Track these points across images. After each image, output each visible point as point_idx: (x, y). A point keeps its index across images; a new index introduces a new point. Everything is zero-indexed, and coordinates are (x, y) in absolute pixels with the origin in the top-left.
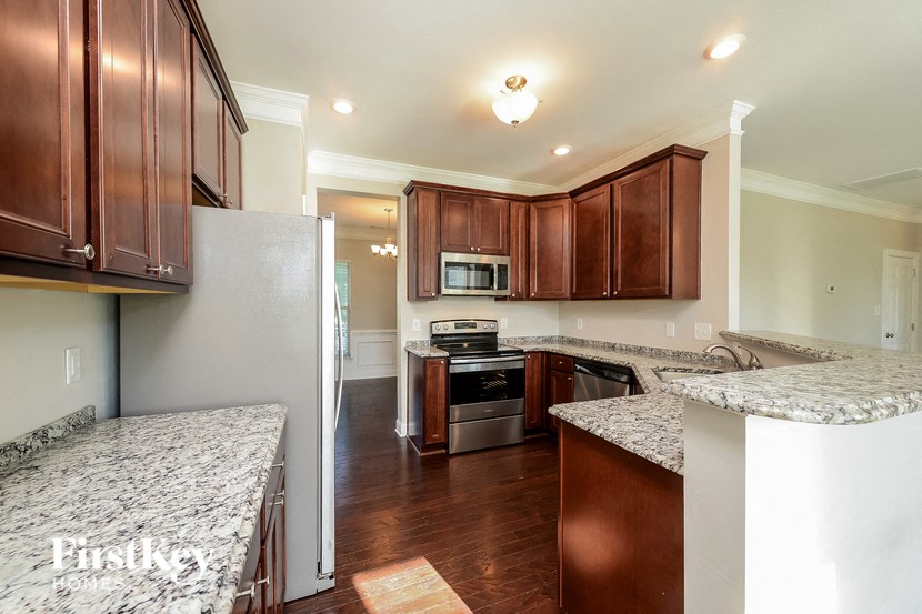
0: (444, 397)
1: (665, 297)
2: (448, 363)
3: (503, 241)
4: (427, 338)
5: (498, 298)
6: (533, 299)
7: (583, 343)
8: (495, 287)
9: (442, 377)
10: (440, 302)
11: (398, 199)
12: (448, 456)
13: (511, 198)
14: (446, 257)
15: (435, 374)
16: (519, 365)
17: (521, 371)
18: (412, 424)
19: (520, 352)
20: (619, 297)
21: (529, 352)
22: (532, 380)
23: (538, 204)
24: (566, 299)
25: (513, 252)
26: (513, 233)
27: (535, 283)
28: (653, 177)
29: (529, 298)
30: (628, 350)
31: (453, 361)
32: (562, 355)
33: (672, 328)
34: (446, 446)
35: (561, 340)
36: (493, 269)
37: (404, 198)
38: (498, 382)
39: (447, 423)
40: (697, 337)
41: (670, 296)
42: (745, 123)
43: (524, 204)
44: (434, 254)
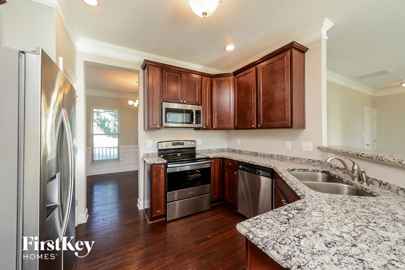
0: (164, 188)
1: (288, 127)
2: (166, 167)
3: (198, 98)
4: (156, 151)
5: (196, 129)
6: (215, 129)
7: (240, 152)
8: (194, 122)
9: (162, 175)
10: (162, 131)
11: (138, 72)
12: (166, 222)
13: (202, 74)
14: (165, 105)
15: (158, 174)
16: (208, 166)
17: (209, 169)
18: (146, 201)
19: (208, 159)
20: (260, 128)
21: (213, 158)
22: (215, 174)
23: (217, 79)
24: (231, 129)
25: (204, 103)
26: (203, 93)
27: (215, 120)
28: (280, 61)
29: (212, 129)
30: (265, 156)
31: (169, 166)
32: (231, 160)
33: (289, 145)
34: (165, 216)
35: (229, 150)
36: (193, 112)
37: (141, 71)
38: (196, 175)
39: (166, 202)
40: (304, 149)
41: (291, 127)
42: (328, 33)
43: (209, 79)
44: (158, 103)
